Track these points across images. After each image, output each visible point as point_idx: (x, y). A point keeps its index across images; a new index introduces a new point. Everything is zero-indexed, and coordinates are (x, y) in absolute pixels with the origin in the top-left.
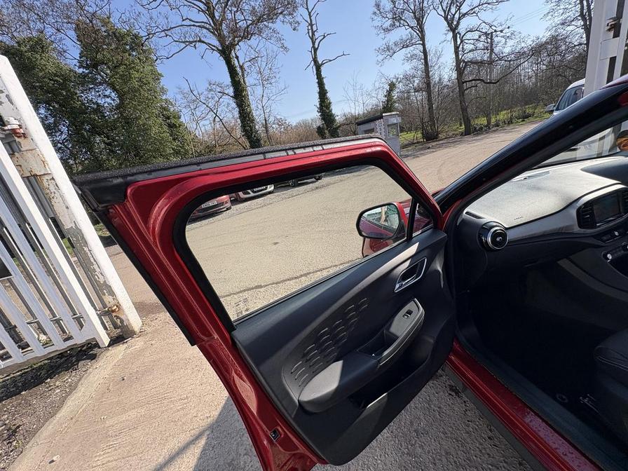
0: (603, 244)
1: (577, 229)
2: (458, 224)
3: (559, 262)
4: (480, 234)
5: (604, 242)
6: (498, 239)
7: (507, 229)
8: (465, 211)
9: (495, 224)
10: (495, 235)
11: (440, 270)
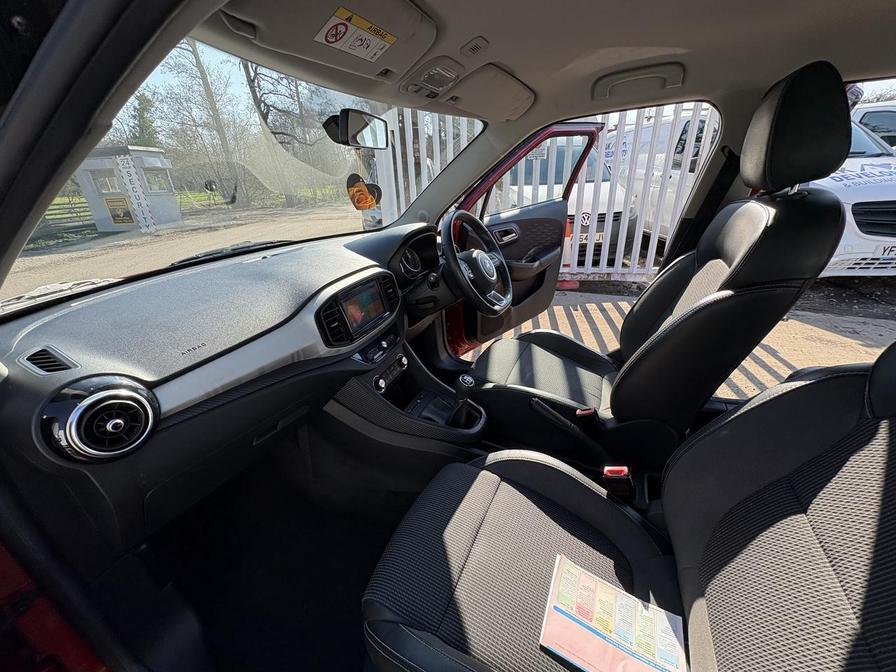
1: (323, 350)
3: (325, 409)
7: (151, 386)
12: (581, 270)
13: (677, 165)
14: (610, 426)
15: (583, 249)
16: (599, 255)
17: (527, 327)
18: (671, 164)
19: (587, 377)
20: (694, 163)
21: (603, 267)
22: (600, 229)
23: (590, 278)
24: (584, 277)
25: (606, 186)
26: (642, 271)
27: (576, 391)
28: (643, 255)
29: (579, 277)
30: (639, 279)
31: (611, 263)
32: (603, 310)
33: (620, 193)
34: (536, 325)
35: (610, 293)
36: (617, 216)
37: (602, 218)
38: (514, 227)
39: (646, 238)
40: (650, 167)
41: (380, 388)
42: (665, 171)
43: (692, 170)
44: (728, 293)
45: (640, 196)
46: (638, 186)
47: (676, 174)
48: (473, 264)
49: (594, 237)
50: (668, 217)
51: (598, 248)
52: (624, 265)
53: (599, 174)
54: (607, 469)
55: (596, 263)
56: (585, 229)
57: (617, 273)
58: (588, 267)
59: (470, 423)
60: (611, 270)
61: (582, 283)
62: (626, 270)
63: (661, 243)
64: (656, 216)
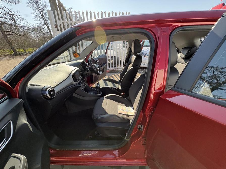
0: (81, 86)
1: (74, 83)
2: (27, 92)
3: (73, 95)
4: (42, 93)
5: (81, 85)
6: (52, 93)
7: (53, 88)
8: (29, 84)
9: (47, 87)
10: (50, 92)
11: (26, 122)
12: (109, 68)
13: (124, 47)
14: (121, 89)
15: (109, 64)
16: (110, 65)
17: (104, 78)
18: (123, 47)
19: (116, 84)
20: (127, 46)
21: (114, 67)
22: (112, 60)
23: (112, 70)
24: (110, 70)
25: (112, 51)
26: (121, 68)
27: (114, 86)
28: (121, 65)
29: (109, 70)
30: (120, 69)
31: (115, 66)
32: (115, 76)
33: (115, 52)
34: (106, 78)
35: (116, 73)
36: (115, 57)
37: (112, 57)
38: (97, 60)
39: (121, 61)
40: (119, 47)
41: (83, 90)
42: (122, 48)
43: (126, 48)
44: (132, 67)
45: (118, 53)
46: (118, 51)
47: (124, 48)
48: (95, 66)
49: (111, 62)
50: (124, 57)
51: (112, 63)
52: (117, 67)
53: (110, 49)
54: (122, 94)
55: (112, 67)
56: (109, 60)
57: (116, 68)
58: (111, 68)
59: (100, 93)
60: (115, 68)
61: (110, 71)
62: (118, 68)
63: (123, 62)
64: (122, 57)
